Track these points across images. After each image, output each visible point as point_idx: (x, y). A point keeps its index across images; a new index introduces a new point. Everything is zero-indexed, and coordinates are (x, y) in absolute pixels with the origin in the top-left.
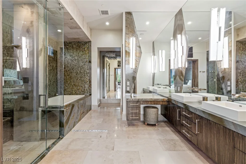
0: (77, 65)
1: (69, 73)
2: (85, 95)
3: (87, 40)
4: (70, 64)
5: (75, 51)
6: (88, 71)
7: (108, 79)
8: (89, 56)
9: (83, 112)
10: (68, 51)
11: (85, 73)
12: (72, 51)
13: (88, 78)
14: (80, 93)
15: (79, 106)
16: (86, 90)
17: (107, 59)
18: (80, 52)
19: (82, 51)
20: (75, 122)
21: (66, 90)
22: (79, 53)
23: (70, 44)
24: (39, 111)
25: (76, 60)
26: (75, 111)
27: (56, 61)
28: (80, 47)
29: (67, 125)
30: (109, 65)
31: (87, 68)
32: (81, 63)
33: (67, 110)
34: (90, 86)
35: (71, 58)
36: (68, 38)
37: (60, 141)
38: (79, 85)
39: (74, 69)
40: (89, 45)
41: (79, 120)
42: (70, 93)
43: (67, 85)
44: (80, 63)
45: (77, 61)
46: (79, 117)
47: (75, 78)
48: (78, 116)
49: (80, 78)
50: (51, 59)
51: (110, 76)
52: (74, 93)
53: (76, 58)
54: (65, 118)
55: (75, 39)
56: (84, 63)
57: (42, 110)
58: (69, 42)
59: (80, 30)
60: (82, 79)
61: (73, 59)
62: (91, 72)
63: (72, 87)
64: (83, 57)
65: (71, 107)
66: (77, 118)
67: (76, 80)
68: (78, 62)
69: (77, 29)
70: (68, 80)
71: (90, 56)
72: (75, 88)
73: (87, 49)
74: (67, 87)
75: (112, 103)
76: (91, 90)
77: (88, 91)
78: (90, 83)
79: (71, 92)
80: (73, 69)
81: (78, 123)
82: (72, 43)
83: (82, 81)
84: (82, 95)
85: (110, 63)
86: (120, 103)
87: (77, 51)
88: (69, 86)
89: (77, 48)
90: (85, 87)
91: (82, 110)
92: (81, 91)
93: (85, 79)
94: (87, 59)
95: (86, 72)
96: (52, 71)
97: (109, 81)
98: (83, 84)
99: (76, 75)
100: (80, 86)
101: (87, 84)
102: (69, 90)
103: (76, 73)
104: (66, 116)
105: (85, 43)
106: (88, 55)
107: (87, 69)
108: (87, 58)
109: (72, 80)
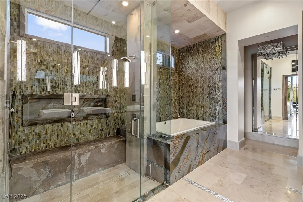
0: (203, 76)
1: (193, 88)
2: (216, 123)
3: (218, 33)
4: (194, 76)
5: (201, 55)
6: (221, 83)
7: (268, 95)
8: (222, 59)
9: (208, 151)
10: (192, 58)
11: (215, 88)
12: (197, 57)
13: (221, 95)
14: (208, 117)
15: (200, 141)
16: (217, 114)
17: (264, 60)
18: (208, 55)
19: (211, 54)
20: (191, 165)
21: (189, 111)
22: (206, 58)
23: (194, 48)
24: (144, 138)
25: (202, 68)
26: (190, 147)
27: (178, 73)
28: (209, 48)
29: (176, 167)
30: (271, 71)
31: (220, 78)
32: (210, 72)
33: (176, 144)
34: (224, 107)
35: (196, 67)
36: (191, 39)
37: (162, 190)
38: (207, 105)
39: (200, 82)
40: (222, 40)
41: (199, 163)
42: (194, 116)
43: (190, 105)
44: (208, 72)
45: (203, 70)
46: (199, 159)
47: (201, 95)
48: (197, 156)
49: (208, 95)
50: (172, 72)
51: (272, 91)
52: (200, 116)
53: (202, 66)
54: (171, 156)
55: (199, 37)
56: (214, 71)
57: (148, 136)
58: (193, 45)
59: (204, 18)
60: (210, 96)
61: (198, 67)
62: (226, 85)
63: (197, 107)
64: (213, 62)
65: (182, 141)
66: (195, 159)
67: (202, 98)
68: (205, 71)
69: (199, 19)
70: (192, 98)
71: (224, 59)
72: (201, 110)
73: (220, 49)
74: (190, 108)
75: (275, 144)
76: (226, 115)
77: (221, 116)
78: (223, 103)
79: (196, 116)
80: (198, 82)
81: (197, 167)
82: (197, 45)
83: (211, 99)
84: (211, 121)
85: (271, 68)
86: (297, 149)
87: (204, 55)
88: (193, 107)
89: (204, 50)
90: (215, 109)
91: (205, 148)
92: (210, 115)
93: (215, 97)
94: (220, 64)
95: (217, 85)
96: (173, 87)
97: (270, 99)
98: (212, 104)
99: (202, 92)
100: (209, 107)
101: (219, 104)
102: (193, 112)
103: (202, 88)
104: (173, 153)
105: (215, 39)
106: (221, 57)
107: (218, 80)
108: (220, 62)
109: (196, 98)
